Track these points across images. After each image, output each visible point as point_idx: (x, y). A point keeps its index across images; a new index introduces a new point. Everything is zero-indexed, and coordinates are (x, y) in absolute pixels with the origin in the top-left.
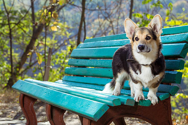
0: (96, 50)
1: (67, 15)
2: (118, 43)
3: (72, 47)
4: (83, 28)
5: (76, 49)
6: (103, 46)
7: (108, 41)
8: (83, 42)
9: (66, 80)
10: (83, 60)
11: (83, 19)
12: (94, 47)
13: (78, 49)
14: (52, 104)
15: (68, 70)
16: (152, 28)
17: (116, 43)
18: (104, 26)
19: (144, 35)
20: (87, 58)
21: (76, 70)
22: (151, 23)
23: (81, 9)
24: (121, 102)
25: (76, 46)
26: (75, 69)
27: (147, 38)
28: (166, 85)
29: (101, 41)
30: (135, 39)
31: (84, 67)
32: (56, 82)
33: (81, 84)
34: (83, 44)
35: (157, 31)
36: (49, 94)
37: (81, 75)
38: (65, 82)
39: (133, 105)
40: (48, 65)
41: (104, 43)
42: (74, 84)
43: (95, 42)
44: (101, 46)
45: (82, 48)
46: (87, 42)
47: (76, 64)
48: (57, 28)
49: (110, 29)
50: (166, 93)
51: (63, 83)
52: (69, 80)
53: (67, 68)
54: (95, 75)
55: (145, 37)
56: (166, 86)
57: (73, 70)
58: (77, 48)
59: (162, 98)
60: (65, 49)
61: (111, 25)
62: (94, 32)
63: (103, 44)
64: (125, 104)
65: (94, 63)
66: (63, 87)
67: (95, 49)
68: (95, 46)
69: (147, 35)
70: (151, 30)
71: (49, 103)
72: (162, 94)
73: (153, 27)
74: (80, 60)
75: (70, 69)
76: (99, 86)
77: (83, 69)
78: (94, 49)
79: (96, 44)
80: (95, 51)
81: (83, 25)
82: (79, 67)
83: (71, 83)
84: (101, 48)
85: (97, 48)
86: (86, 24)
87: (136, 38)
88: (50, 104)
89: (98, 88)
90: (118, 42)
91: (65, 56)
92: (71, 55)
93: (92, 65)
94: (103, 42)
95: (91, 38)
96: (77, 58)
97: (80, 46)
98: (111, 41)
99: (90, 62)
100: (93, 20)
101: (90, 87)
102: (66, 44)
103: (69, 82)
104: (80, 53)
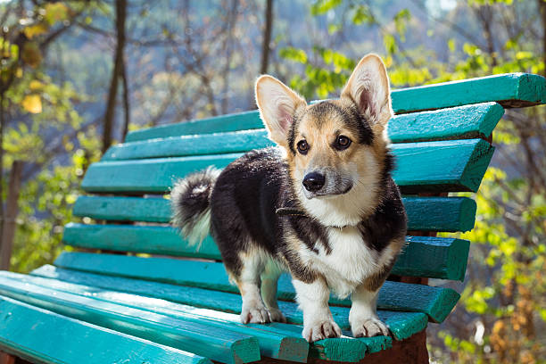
0: (165, 168)
1: (71, 63)
2: (242, 143)
3: (88, 156)
4: (120, 98)
5: (99, 164)
6: (190, 153)
7: (205, 136)
8: (123, 141)
9: (68, 265)
10: (123, 201)
11: (120, 70)
12: (157, 154)
13: (105, 163)
14: (17, 354)
15: (74, 232)
16: (354, 102)
17: (234, 143)
18: (183, 93)
19: (326, 133)
20: (137, 194)
21: (99, 233)
22: (350, 86)
23: (114, 41)
24: (262, 351)
25: (98, 154)
26: (97, 230)
27: (339, 143)
28: (412, 285)
29: (183, 137)
30: (296, 147)
31: (127, 222)
32: (36, 271)
33: (118, 280)
34: (121, 145)
35: (373, 113)
36: (9, 320)
37: (118, 249)
38: (64, 274)
39: (303, 358)
40: (9, 216)
41: (191, 144)
42: (95, 281)
43: (160, 140)
44: (184, 153)
45: (118, 159)
46: (136, 140)
47: (101, 212)
48: (43, 100)
49: (202, 102)
50: (417, 314)
51: (57, 275)
52: (79, 266)
53: (70, 225)
54: (163, 249)
55: (331, 139)
56: (414, 287)
57: (90, 234)
58: (101, 161)
59: (403, 331)
60: (66, 162)
61: (206, 89)
62: (155, 110)
63: (188, 146)
64: (276, 355)
65: (160, 209)
66: (55, 294)
67: (163, 164)
68: (162, 154)
69: (337, 133)
70: (352, 110)
71: (7, 351)
72: (404, 319)
73: (358, 99)
74: (111, 200)
75: (80, 230)
76: (178, 289)
77: (125, 228)
78: (158, 164)
79: (166, 146)
80: (162, 169)
81: (120, 89)
82: (110, 222)
83: (83, 275)
84: (183, 159)
85: (169, 160)
86: (130, 85)
87: (300, 143)
88: (13, 353)
89: (177, 295)
90: (239, 138)
91: (64, 185)
92: (84, 183)
93: (155, 215)
94: (191, 140)
95: (147, 128)
96: (102, 192)
97: (112, 153)
98: (215, 134)
99: (147, 205)
100: (151, 75)
101: (150, 291)
102: (69, 146)
103: (78, 273)
104: (112, 176)
